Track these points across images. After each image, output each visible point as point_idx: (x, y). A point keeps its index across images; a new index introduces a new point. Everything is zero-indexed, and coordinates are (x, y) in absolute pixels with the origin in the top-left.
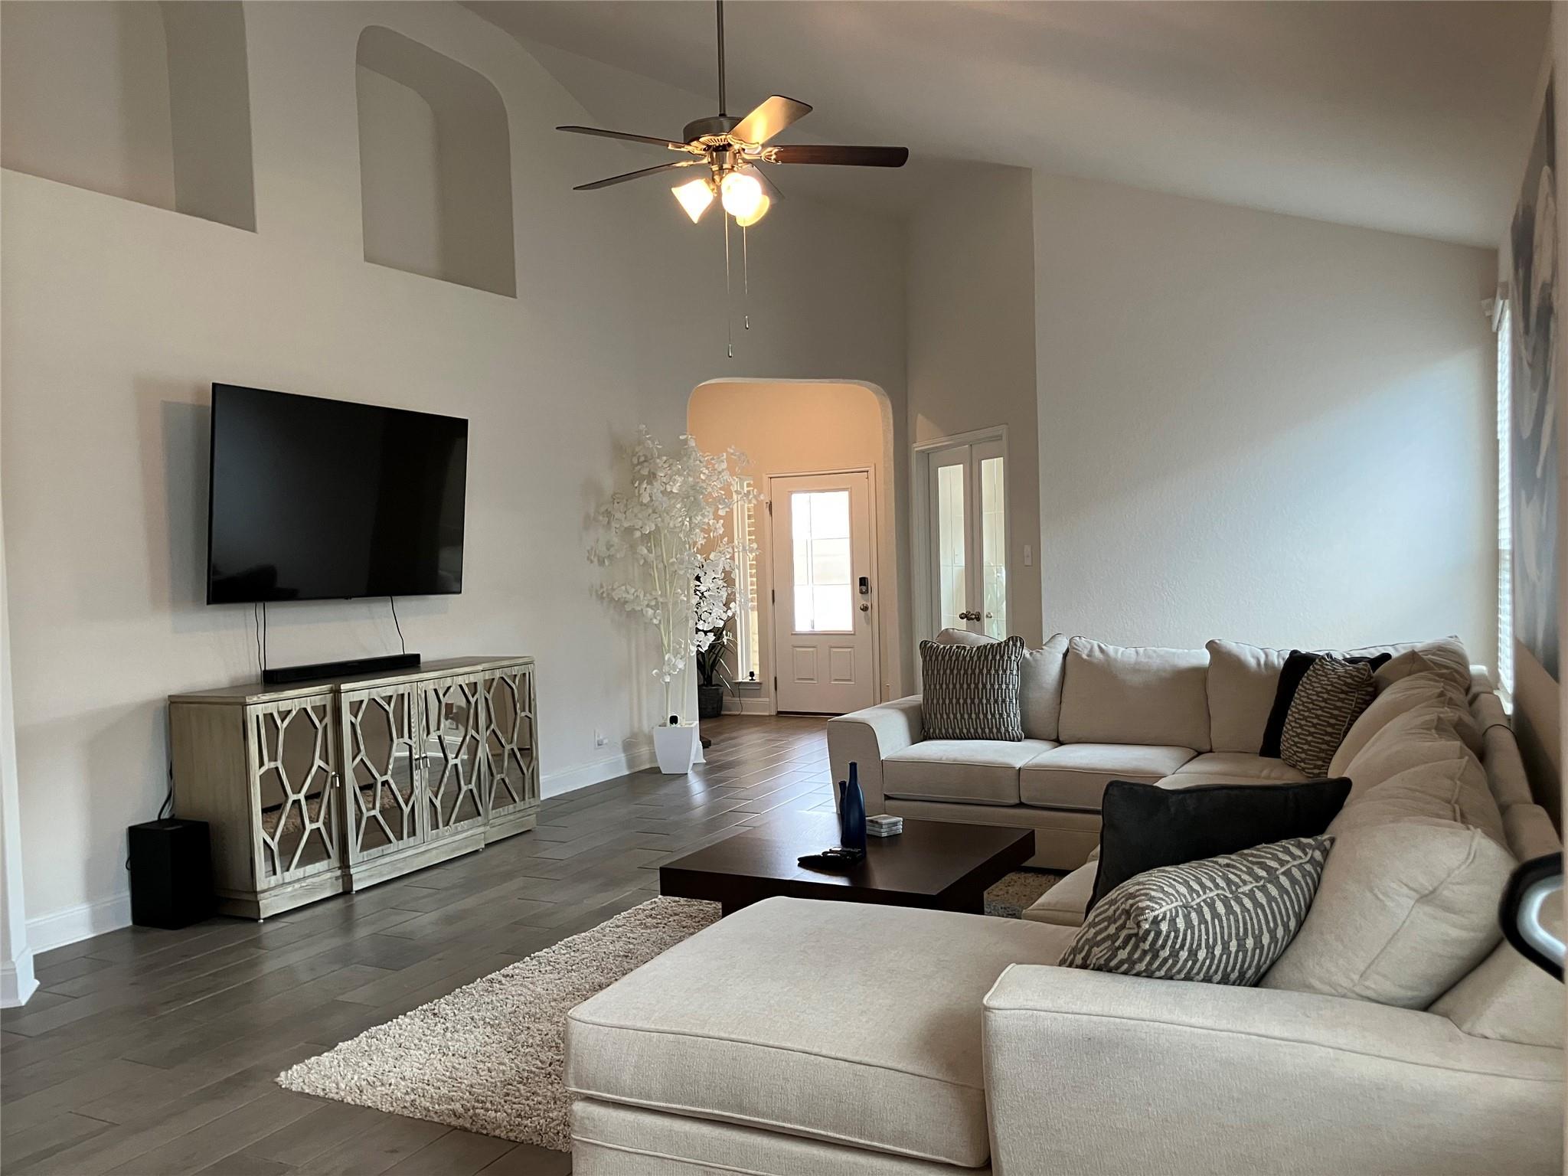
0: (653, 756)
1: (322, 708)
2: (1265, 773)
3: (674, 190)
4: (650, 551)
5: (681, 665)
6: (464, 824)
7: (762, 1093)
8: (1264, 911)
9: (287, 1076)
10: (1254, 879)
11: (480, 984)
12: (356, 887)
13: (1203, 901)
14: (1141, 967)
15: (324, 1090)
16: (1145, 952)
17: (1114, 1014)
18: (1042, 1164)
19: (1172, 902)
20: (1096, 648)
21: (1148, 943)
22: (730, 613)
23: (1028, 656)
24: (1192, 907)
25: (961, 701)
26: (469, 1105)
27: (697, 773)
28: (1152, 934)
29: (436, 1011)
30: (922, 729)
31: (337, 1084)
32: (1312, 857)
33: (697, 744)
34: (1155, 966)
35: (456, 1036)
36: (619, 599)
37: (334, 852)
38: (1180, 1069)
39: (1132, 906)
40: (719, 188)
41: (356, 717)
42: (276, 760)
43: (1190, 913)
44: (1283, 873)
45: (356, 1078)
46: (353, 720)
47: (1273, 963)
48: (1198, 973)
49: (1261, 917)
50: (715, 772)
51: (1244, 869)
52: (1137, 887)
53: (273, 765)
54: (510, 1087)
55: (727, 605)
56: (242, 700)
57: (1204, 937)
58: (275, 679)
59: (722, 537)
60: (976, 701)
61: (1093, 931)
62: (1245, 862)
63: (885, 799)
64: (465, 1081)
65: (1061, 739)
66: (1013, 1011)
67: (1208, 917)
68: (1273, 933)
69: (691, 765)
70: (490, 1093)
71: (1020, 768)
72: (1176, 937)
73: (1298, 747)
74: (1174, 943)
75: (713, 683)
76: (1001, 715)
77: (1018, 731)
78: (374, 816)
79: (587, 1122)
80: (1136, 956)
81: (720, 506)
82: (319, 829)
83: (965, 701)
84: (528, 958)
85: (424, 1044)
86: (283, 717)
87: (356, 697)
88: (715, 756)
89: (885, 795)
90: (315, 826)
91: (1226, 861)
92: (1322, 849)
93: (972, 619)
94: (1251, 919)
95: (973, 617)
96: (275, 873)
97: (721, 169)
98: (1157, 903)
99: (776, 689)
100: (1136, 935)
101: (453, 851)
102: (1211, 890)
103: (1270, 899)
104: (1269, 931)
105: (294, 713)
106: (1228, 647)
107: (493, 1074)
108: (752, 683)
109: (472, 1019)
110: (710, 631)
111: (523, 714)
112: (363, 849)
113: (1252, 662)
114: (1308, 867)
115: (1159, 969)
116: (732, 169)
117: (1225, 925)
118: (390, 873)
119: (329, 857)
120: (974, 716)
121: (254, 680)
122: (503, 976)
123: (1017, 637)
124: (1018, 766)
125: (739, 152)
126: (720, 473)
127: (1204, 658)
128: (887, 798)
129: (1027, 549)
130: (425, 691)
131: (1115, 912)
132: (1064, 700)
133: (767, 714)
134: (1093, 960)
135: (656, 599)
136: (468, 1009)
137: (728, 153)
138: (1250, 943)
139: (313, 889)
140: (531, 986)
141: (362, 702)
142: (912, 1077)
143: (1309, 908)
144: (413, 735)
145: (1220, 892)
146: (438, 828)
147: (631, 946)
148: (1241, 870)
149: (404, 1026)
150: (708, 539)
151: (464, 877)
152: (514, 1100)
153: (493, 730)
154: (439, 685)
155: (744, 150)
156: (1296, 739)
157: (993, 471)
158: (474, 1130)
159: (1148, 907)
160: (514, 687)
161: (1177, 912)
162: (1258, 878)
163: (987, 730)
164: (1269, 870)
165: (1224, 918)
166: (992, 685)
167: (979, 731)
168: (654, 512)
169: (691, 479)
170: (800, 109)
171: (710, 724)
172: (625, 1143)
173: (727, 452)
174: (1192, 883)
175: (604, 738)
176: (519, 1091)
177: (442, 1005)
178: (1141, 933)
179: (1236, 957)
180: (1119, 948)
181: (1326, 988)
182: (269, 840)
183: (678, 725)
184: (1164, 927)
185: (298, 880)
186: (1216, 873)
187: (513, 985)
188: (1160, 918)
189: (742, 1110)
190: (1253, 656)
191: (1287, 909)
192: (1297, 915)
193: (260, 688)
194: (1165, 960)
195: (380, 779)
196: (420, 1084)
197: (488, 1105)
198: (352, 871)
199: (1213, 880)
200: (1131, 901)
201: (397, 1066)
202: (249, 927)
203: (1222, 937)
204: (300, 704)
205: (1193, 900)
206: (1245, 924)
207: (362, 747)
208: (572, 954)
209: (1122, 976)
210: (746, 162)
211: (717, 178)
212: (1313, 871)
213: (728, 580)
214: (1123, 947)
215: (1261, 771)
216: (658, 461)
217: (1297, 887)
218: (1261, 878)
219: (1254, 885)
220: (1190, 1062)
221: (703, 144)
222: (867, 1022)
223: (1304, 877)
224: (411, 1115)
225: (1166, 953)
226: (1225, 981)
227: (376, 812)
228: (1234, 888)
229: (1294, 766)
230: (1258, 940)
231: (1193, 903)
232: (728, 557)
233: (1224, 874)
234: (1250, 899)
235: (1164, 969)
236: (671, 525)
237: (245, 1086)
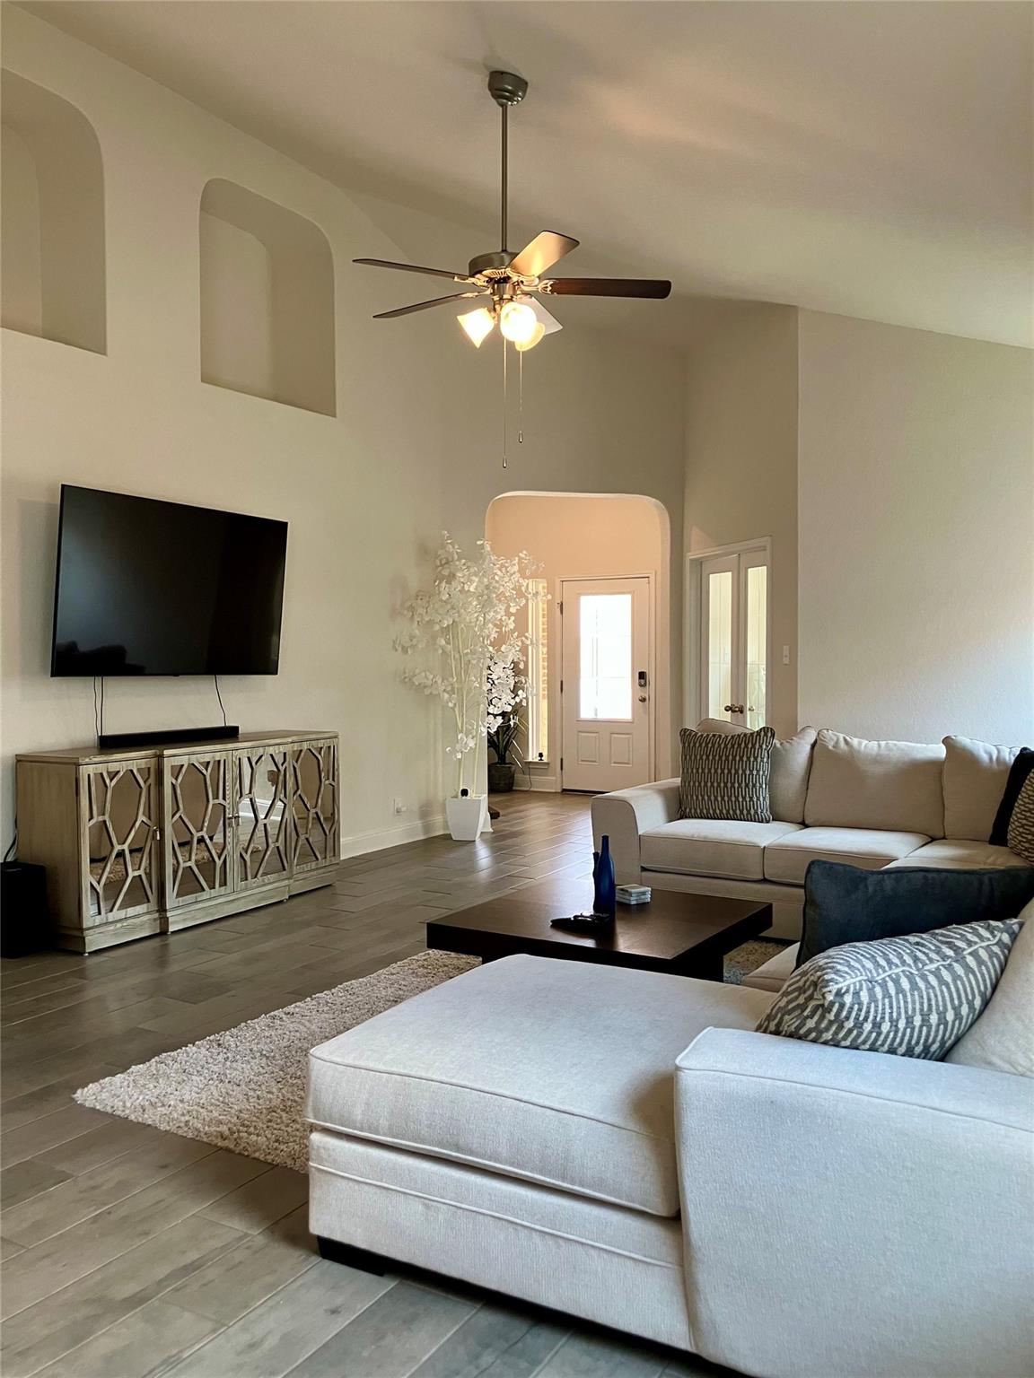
0: (446, 826)
1: (147, 770)
2: (991, 859)
3: (460, 318)
4: (448, 643)
5: (471, 744)
6: (271, 877)
7: (476, 1135)
8: (949, 988)
9: (82, 1093)
10: (942, 958)
11: (263, 1020)
12: (171, 929)
13: (889, 976)
14: (828, 1036)
15: (113, 1107)
16: (831, 1023)
17: (796, 1079)
18: (726, 1218)
19: (857, 976)
20: (842, 740)
21: (833, 1013)
22: (518, 700)
23: (778, 745)
24: (876, 982)
25: (715, 784)
26: (235, 1128)
27: (484, 841)
28: (837, 1005)
29: (221, 1042)
30: (680, 807)
31: (124, 1103)
32: (1000, 940)
33: (484, 815)
34: (841, 1035)
35: (234, 1065)
36: (420, 684)
37: (153, 897)
38: (857, 1136)
39: (819, 978)
40: (499, 316)
41: (176, 779)
42: (104, 814)
43: (874, 987)
44: (970, 954)
45: (141, 1098)
46: (174, 782)
47: (958, 1040)
48: (882, 1045)
49: (946, 994)
50: (502, 842)
51: (933, 948)
52: (826, 961)
53: (101, 818)
54: (274, 1114)
55: (515, 692)
56: (75, 761)
57: (888, 1011)
58: (109, 744)
59: (513, 631)
60: (729, 785)
61: (785, 999)
62: (934, 941)
63: (642, 871)
64: (236, 1107)
65: (806, 822)
66: (702, 1072)
67: (892, 991)
68: (957, 1010)
69: (479, 833)
70: (255, 1118)
71: (765, 847)
72: (860, 1010)
73: (1022, 837)
74: (858, 1015)
75: (507, 761)
76: (751, 799)
77: (767, 814)
78: (190, 867)
79: (323, 1151)
80: (823, 1026)
81: (512, 605)
82: (140, 876)
83: (719, 785)
84: (309, 999)
85: (206, 1071)
86: (112, 776)
87: (177, 761)
88: (501, 826)
89: (642, 867)
90: (136, 873)
91: (917, 939)
92: (1010, 932)
93: (736, 711)
94: (936, 996)
95: (737, 709)
96: (99, 913)
97: (501, 299)
98: (841, 976)
99: (562, 769)
100: (822, 1005)
101: (260, 900)
102: (897, 966)
103: (956, 977)
104: (954, 1008)
105: (122, 773)
106: (963, 742)
107: (261, 1101)
108: (540, 763)
109: (251, 1050)
110: (499, 715)
111: (327, 782)
112: (178, 895)
113: (985, 757)
114: (996, 949)
115: (845, 1038)
116: (511, 299)
117: (909, 1000)
118: (203, 917)
119: (149, 901)
120: (726, 798)
121: (91, 744)
122: (285, 1014)
123: (768, 728)
124: (762, 845)
125: (518, 285)
126: (512, 575)
127: (941, 752)
128: (644, 869)
129: (786, 649)
130: (240, 759)
131: (805, 982)
132: (810, 786)
133: (553, 791)
134: (785, 1028)
135: (452, 685)
136: (249, 1041)
137: (508, 285)
138: (934, 1019)
139: (134, 928)
140: (307, 1023)
141: (182, 766)
142: (611, 1127)
143: (994, 988)
144: (227, 797)
145: (906, 968)
146: (246, 879)
147: (401, 992)
148: (930, 949)
149: (191, 1054)
150: (500, 633)
151: (267, 924)
152: (275, 1126)
153: (300, 795)
154: (252, 754)
155: (522, 282)
156: (1021, 830)
157: (758, 579)
158: (237, 1152)
159: (832, 980)
160: (320, 757)
161: (861, 986)
162: (945, 957)
163: (738, 812)
164: (957, 950)
165: (908, 994)
166: (744, 771)
167: (731, 812)
168: (453, 608)
169: (486, 580)
170: (570, 243)
171: (498, 798)
172: (355, 1172)
173: (519, 556)
174: (879, 959)
175: (403, 807)
176: (281, 1118)
177: (227, 1037)
178: (826, 1004)
179: (920, 1031)
180: (807, 1017)
181: (1007, 1067)
182: (95, 884)
183: (468, 798)
184: (848, 999)
185: (120, 920)
186: (904, 951)
187: (292, 1022)
188: (843, 991)
189: (458, 1149)
190: (986, 752)
191: (972, 988)
192: (982, 995)
193: (96, 751)
194: (850, 1031)
195: (197, 835)
196: (196, 1107)
197: (252, 1129)
198: (169, 914)
199: (900, 957)
200: (819, 973)
201: (179, 1089)
202: (74, 959)
203: (906, 1012)
204: (127, 766)
205: (879, 974)
206: (929, 1000)
207: (181, 806)
208: (349, 997)
209: (811, 1044)
210: (526, 294)
211: (497, 307)
212: (999, 953)
213: (518, 671)
214: (811, 1017)
215: (988, 858)
216: (457, 563)
217: (983, 968)
218: (949, 957)
219: (939, 964)
220: (867, 1131)
221: (485, 276)
222: (576, 1074)
223: (991, 958)
224: (185, 1135)
225: (850, 1024)
226: (909, 1053)
227: (192, 864)
228: (920, 966)
229: (1019, 854)
230: (942, 1016)
231: (878, 978)
232: (518, 649)
233: (912, 952)
234: (936, 976)
235: (850, 1039)
236: (468, 619)
237: (46, 1100)
